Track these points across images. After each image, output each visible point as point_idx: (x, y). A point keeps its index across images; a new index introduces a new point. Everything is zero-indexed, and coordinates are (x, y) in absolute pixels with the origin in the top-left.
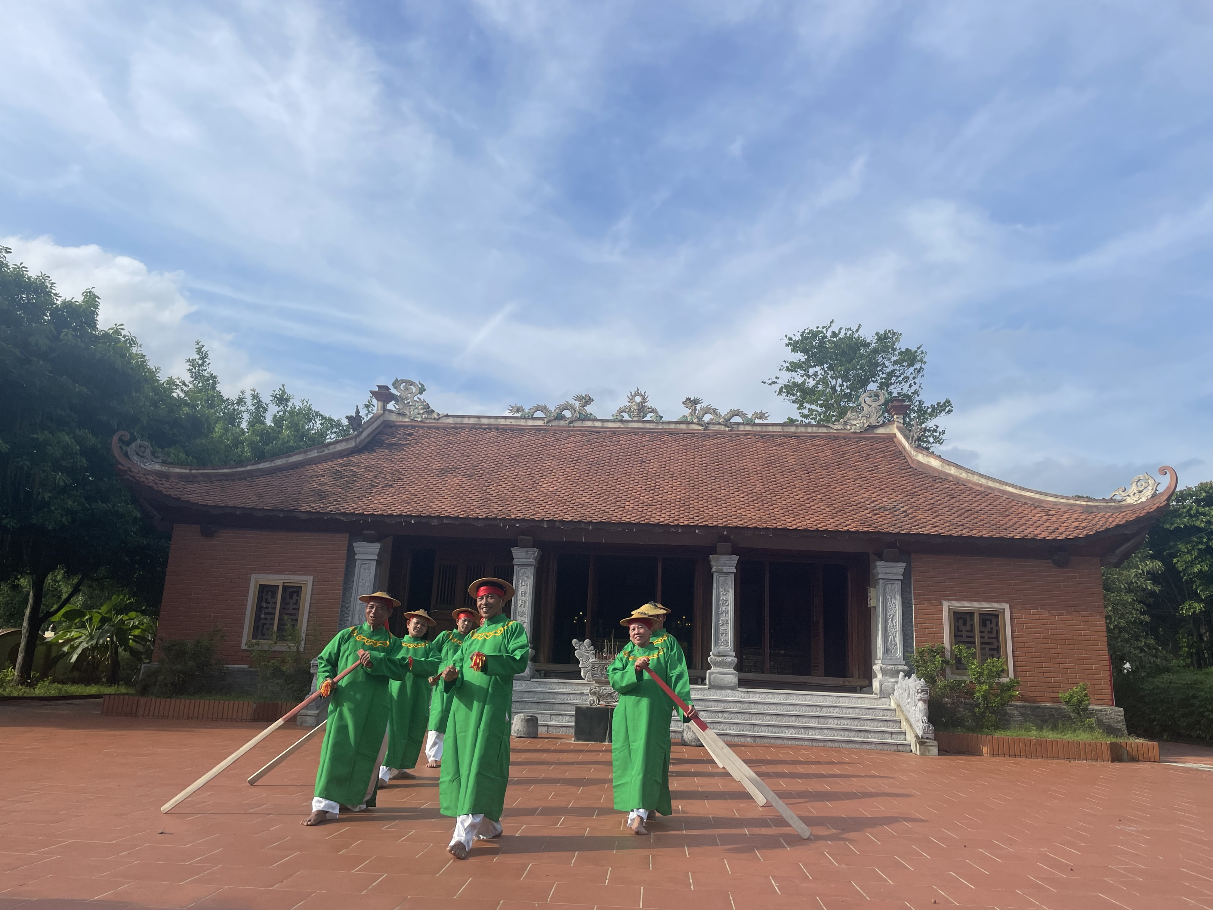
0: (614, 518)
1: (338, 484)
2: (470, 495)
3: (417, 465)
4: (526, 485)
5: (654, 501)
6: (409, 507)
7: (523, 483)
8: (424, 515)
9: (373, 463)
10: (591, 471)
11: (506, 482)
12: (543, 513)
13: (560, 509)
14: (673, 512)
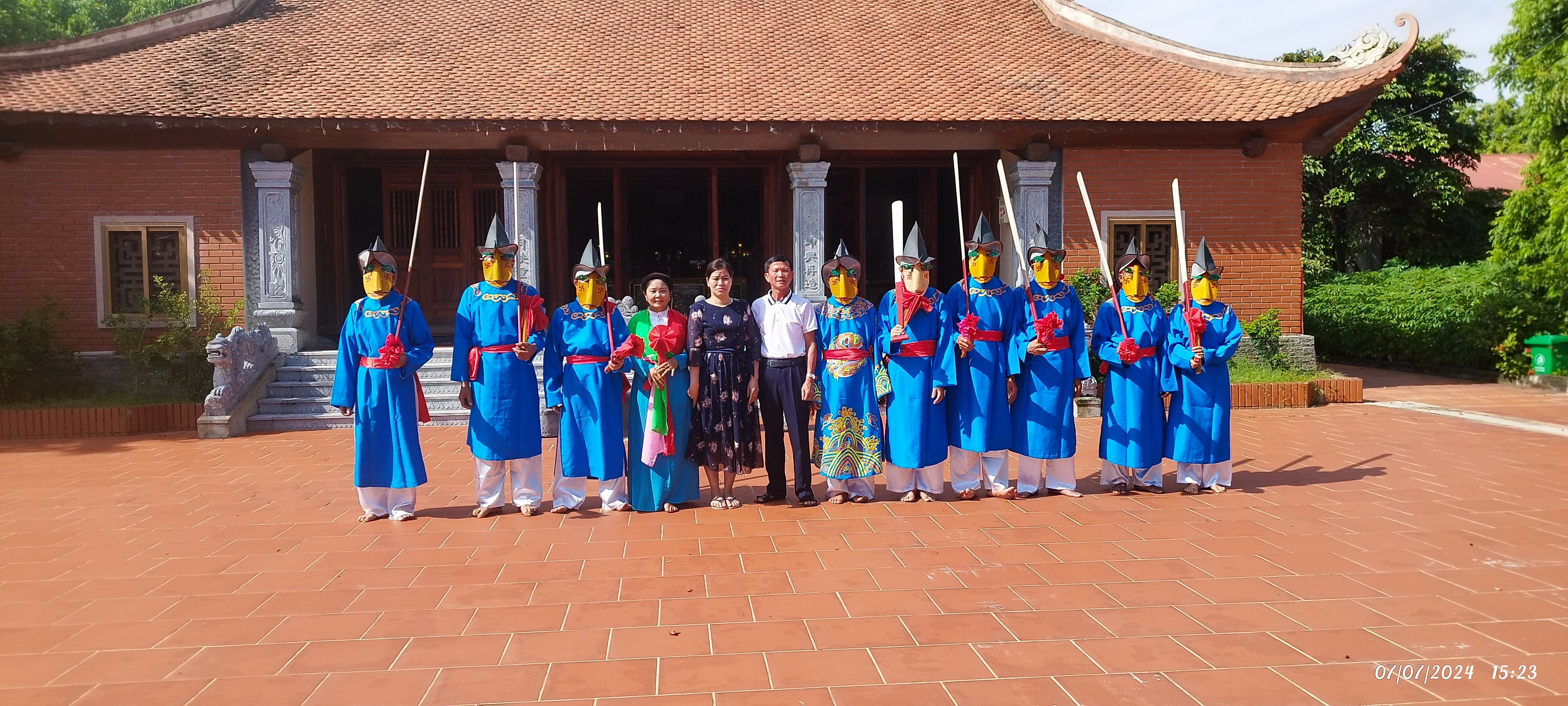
0: (648, 114)
1: (212, 71)
2: (424, 85)
3: (336, 40)
4: (510, 66)
5: (705, 86)
6: (329, 105)
7: (504, 63)
8: (354, 117)
9: (266, 38)
10: (606, 42)
11: (478, 62)
12: (540, 109)
13: (566, 101)
14: (734, 101)
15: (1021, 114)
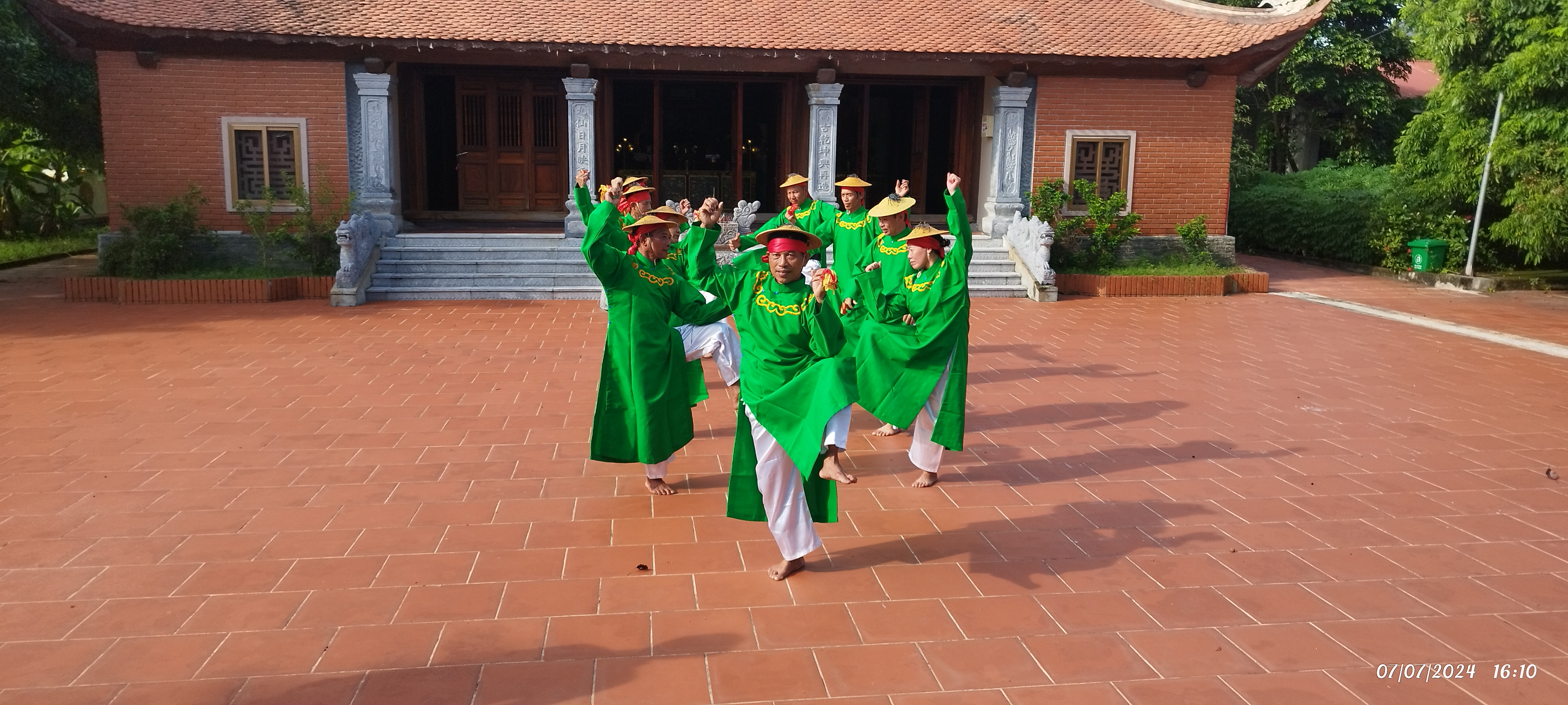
0: (692, 40)
6: (421, 26)
8: (445, 38)
12: (601, 34)
13: (621, 27)
14: (763, 29)
15: (1004, 47)
